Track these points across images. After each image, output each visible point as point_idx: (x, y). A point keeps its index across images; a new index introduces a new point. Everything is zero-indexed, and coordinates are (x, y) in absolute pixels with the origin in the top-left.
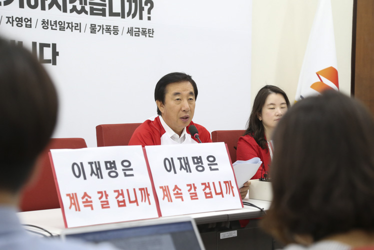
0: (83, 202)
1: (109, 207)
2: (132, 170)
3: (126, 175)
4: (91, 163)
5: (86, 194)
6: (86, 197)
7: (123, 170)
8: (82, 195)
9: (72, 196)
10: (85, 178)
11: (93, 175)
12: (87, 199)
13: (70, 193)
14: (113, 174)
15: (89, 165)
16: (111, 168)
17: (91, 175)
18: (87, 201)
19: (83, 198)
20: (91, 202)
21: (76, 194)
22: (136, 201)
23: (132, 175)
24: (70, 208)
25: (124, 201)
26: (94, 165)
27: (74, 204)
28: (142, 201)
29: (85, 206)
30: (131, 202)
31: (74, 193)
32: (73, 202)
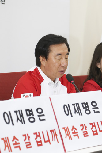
0: (14, 144)
1: (31, 147)
2: (44, 115)
3: (41, 120)
4: (16, 112)
5: (15, 138)
6: (15, 140)
7: (39, 116)
8: (12, 138)
9: (5, 140)
10: (13, 125)
11: (19, 121)
12: (16, 142)
13: (4, 137)
14: (32, 120)
15: (15, 113)
16: (30, 115)
17: (17, 121)
18: (16, 143)
19: (13, 141)
20: (19, 143)
21: (8, 138)
22: (49, 141)
23: (44, 120)
24: (5, 150)
25: (41, 141)
26: (18, 113)
27: (8, 146)
28: (53, 140)
29: (15, 147)
30: (45, 142)
31: (6, 137)
32: (6, 145)
